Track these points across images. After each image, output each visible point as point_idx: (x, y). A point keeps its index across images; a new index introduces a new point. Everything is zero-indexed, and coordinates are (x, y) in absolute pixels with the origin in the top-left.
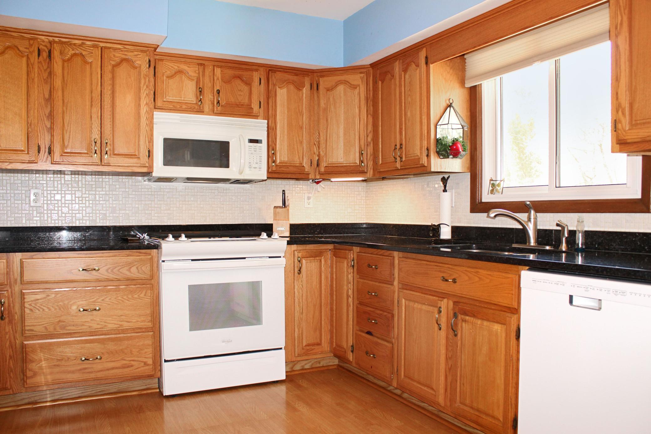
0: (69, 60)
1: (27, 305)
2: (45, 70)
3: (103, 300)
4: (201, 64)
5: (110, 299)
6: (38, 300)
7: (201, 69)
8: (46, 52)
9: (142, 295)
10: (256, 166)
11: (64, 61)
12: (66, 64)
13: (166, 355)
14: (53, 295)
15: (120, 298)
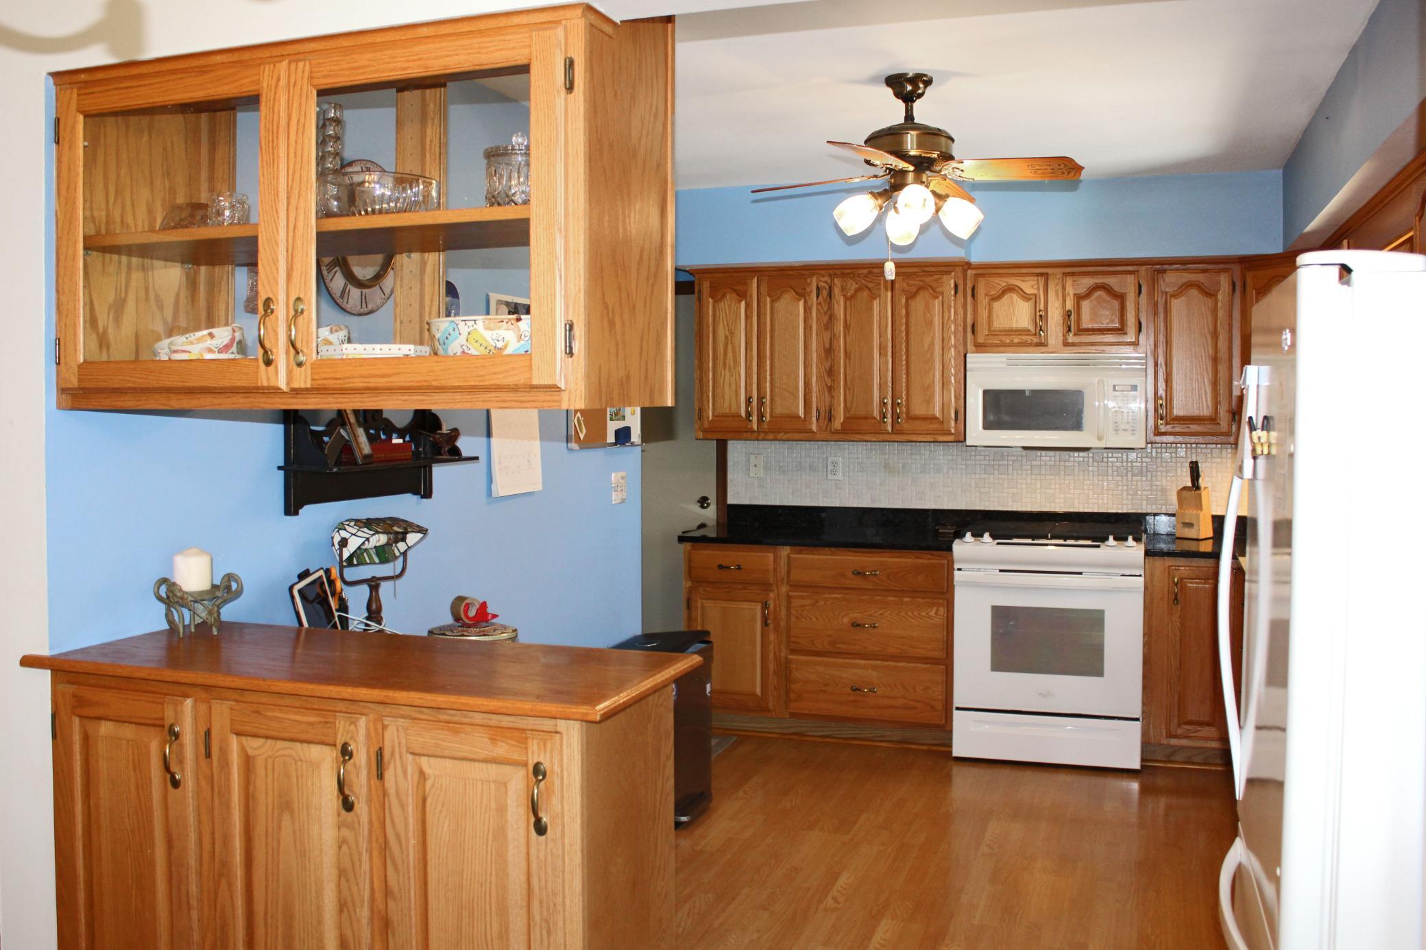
0: (853, 297)
1: (793, 611)
2: (826, 313)
3: (882, 614)
4: (1041, 275)
5: (890, 614)
6: (805, 606)
7: (1042, 281)
8: (825, 288)
9: (932, 613)
10: (1127, 427)
11: (846, 299)
12: (848, 303)
13: (958, 701)
14: (822, 602)
15: (902, 614)
